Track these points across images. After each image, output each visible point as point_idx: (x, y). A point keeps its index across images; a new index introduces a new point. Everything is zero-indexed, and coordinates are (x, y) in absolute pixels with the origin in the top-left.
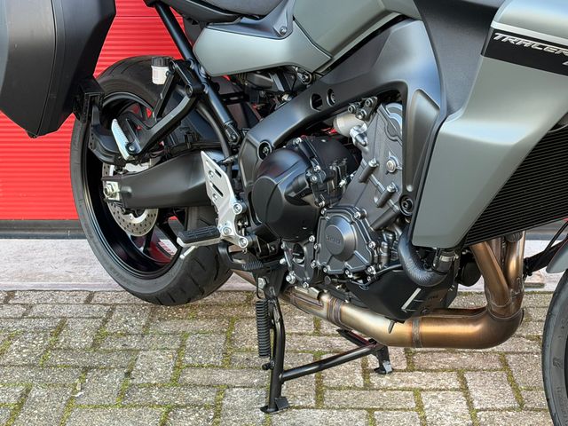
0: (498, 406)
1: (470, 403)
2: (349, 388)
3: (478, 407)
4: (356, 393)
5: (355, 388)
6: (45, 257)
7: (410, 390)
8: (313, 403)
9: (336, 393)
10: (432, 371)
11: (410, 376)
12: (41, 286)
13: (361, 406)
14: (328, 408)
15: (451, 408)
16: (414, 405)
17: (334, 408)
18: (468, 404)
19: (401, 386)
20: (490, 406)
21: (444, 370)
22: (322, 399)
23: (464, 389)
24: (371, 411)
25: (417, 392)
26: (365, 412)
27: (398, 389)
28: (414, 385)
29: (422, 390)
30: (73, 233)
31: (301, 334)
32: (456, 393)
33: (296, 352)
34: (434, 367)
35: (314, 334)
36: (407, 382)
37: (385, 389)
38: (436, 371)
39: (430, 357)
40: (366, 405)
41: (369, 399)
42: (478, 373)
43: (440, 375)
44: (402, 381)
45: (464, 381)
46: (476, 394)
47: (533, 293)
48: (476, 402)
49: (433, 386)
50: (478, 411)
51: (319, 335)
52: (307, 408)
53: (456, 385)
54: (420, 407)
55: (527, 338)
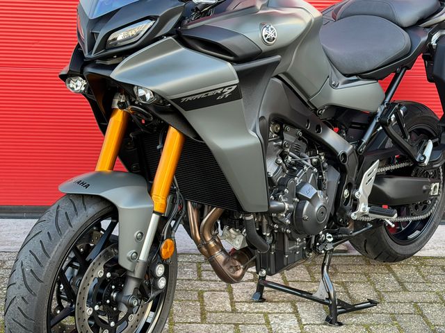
0: (317, 322)
1: (299, 321)
2: (222, 312)
3: (305, 323)
4: (227, 315)
5: (226, 311)
6: (10, 230)
7: (261, 313)
8: (199, 320)
9: (214, 314)
10: (275, 302)
11: (261, 305)
12: (10, 249)
13: (230, 322)
14: (209, 323)
15: (288, 323)
16: (264, 322)
17: (213, 323)
18: (298, 321)
19: (256, 311)
20: (312, 322)
21: (283, 301)
22: (205, 318)
23: (296, 312)
24: (236, 325)
25: (266, 315)
26: (233, 326)
27: (254, 313)
28: (264, 311)
29: (269, 313)
30: (28, 215)
31: (189, 280)
32: (291, 315)
33: (186, 291)
34: (276, 300)
35: (197, 280)
36: (260, 308)
37: (245, 313)
38: (278, 302)
39: (273, 294)
40: (234, 321)
41: (235, 318)
42: (305, 303)
43: (280, 305)
44: (256, 308)
45: (295, 308)
46: (303, 315)
47: (340, 256)
48: (303, 320)
49: (276, 311)
50: (305, 325)
51: (201, 280)
52: (196, 323)
53: (290, 310)
54: (268, 323)
55: (336, 283)
